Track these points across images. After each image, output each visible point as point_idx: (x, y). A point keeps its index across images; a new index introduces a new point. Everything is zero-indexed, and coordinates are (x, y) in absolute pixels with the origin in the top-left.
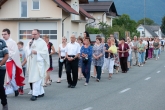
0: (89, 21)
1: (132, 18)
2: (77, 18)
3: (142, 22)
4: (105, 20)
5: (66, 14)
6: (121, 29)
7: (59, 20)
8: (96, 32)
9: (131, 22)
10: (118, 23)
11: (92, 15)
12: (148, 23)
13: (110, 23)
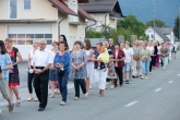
0: (89, 23)
1: (139, 19)
2: (75, 19)
3: (151, 24)
4: (108, 22)
5: (63, 15)
6: (127, 32)
7: (54, 22)
8: (98, 36)
9: (138, 24)
10: (123, 25)
11: (92, 16)
12: (158, 25)
13: (113, 26)
